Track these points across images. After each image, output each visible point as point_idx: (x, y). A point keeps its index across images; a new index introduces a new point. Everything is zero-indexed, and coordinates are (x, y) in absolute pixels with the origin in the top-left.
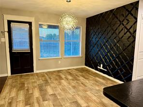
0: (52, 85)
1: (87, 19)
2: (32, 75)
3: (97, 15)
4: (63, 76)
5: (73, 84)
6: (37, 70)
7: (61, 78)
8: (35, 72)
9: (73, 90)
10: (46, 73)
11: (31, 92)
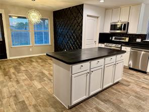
0: (25, 66)
1: (54, 12)
2: (6, 61)
3: (61, 10)
4: (34, 60)
5: (42, 64)
6: (10, 57)
7: (32, 61)
8: (8, 58)
9: (41, 67)
10: (19, 59)
11: (7, 70)
